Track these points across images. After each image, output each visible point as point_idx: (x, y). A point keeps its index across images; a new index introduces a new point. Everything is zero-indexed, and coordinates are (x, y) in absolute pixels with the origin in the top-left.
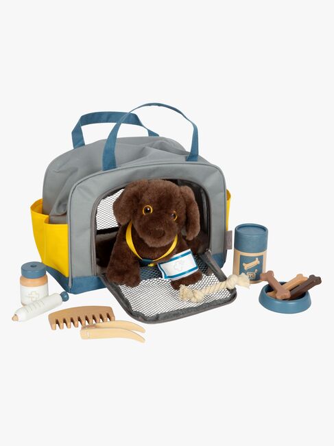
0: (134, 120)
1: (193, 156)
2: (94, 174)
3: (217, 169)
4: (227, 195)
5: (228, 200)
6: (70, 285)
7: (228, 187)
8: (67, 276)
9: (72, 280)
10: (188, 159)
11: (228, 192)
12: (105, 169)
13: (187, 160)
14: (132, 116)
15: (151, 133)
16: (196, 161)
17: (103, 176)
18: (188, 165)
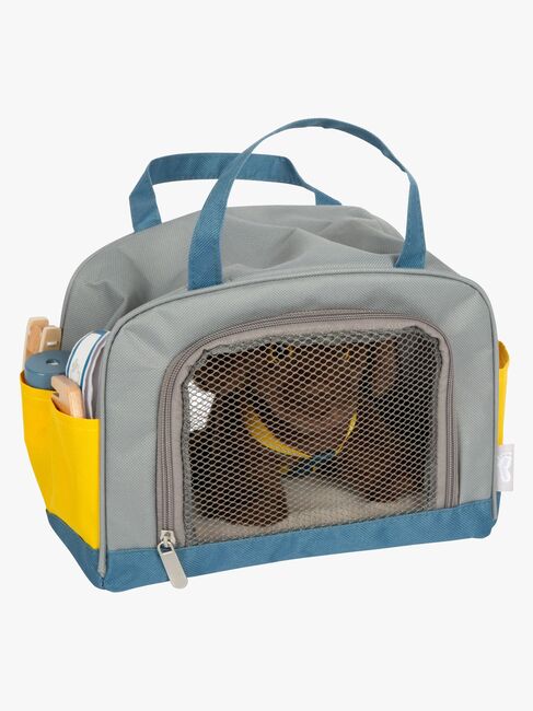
0: (284, 171)
1: (411, 252)
3: (474, 287)
4: (502, 356)
5: (502, 366)
6: (102, 569)
7: (502, 335)
8: (94, 547)
9: (107, 557)
10: (398, 263)
11: (501, 346)
12: (193, 287)
13: (398, 266)
14: (277, 162)
15: (322, 199)
16: (421, 267)
17: (190, 302)
18: (401, 278)
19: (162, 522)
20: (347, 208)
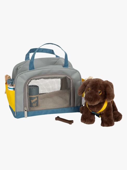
1: (66, 64)
2: (25, 72)
3: (77, 71)
6: (15, 115)
8: (14, 111)
9: (16, 113)
12: (30, 70)
13: (64, 67)
14: (52, 51)
15: (57, 56)
16: (68, 67)
17: (29, 72)
18: (64, 69)
19: (25, 106)
20: (61, 58)
